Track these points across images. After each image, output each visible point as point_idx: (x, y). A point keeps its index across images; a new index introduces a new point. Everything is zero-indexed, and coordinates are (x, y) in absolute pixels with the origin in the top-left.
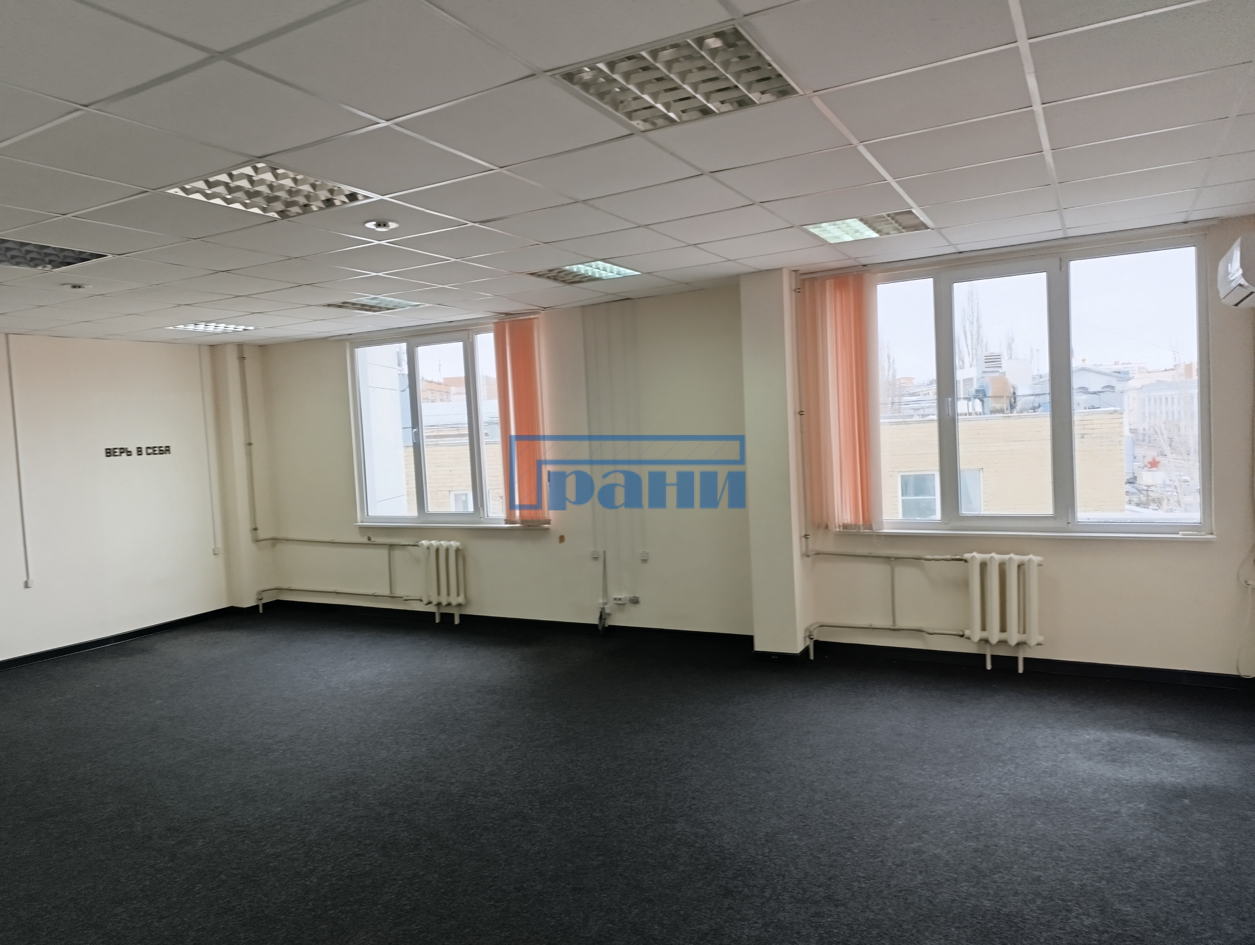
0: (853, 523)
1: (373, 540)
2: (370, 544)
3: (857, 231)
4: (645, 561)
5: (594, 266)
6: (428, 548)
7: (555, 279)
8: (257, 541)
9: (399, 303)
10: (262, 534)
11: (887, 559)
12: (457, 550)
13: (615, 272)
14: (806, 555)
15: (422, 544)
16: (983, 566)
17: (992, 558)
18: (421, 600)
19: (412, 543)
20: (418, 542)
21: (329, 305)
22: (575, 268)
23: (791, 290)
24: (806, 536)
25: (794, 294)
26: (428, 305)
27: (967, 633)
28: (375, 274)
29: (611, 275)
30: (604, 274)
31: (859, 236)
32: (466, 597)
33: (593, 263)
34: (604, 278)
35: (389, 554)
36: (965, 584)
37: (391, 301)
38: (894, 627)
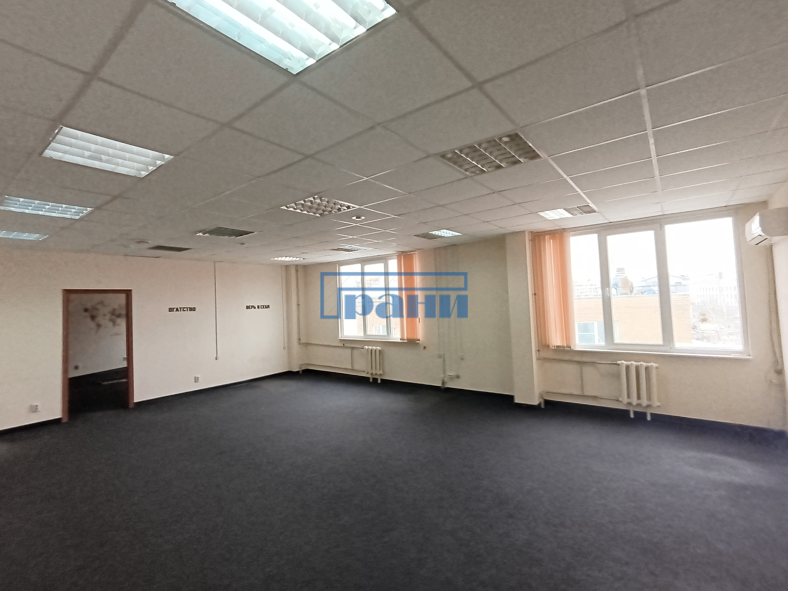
0: (561, 345)
1: (345, 345)
2: (344, 347)
3: (562, 214)
5: (442, 232)
6: (368, 350)
7: (424, 237)
8: (300, 344)
9: (360, 248)
10: (303, 341)
11: (579, 362)
12: (380, 351)
13: (451, 234)
14: (538, 359)
15: (365, 348)
16: (628, 367)
17: (632, 364)
18: (364, 372)
19: (361, 347)
20: (363, 347)
21: (333, 250)
22: (434, 233)
23: (529, 240)
24: (538, 351)
25: (531, 242)
26: (371, 249)
27: (620, 399)
28: (352, 237)
29: (449, 235)
30: (446, 235)
31: (562, 216)
32: (383, 371)
33: (442, 231)
34: (446, 236)
35: (352, 352)
36: (618, 376)
37: (357, 248)
38: (583, 395)
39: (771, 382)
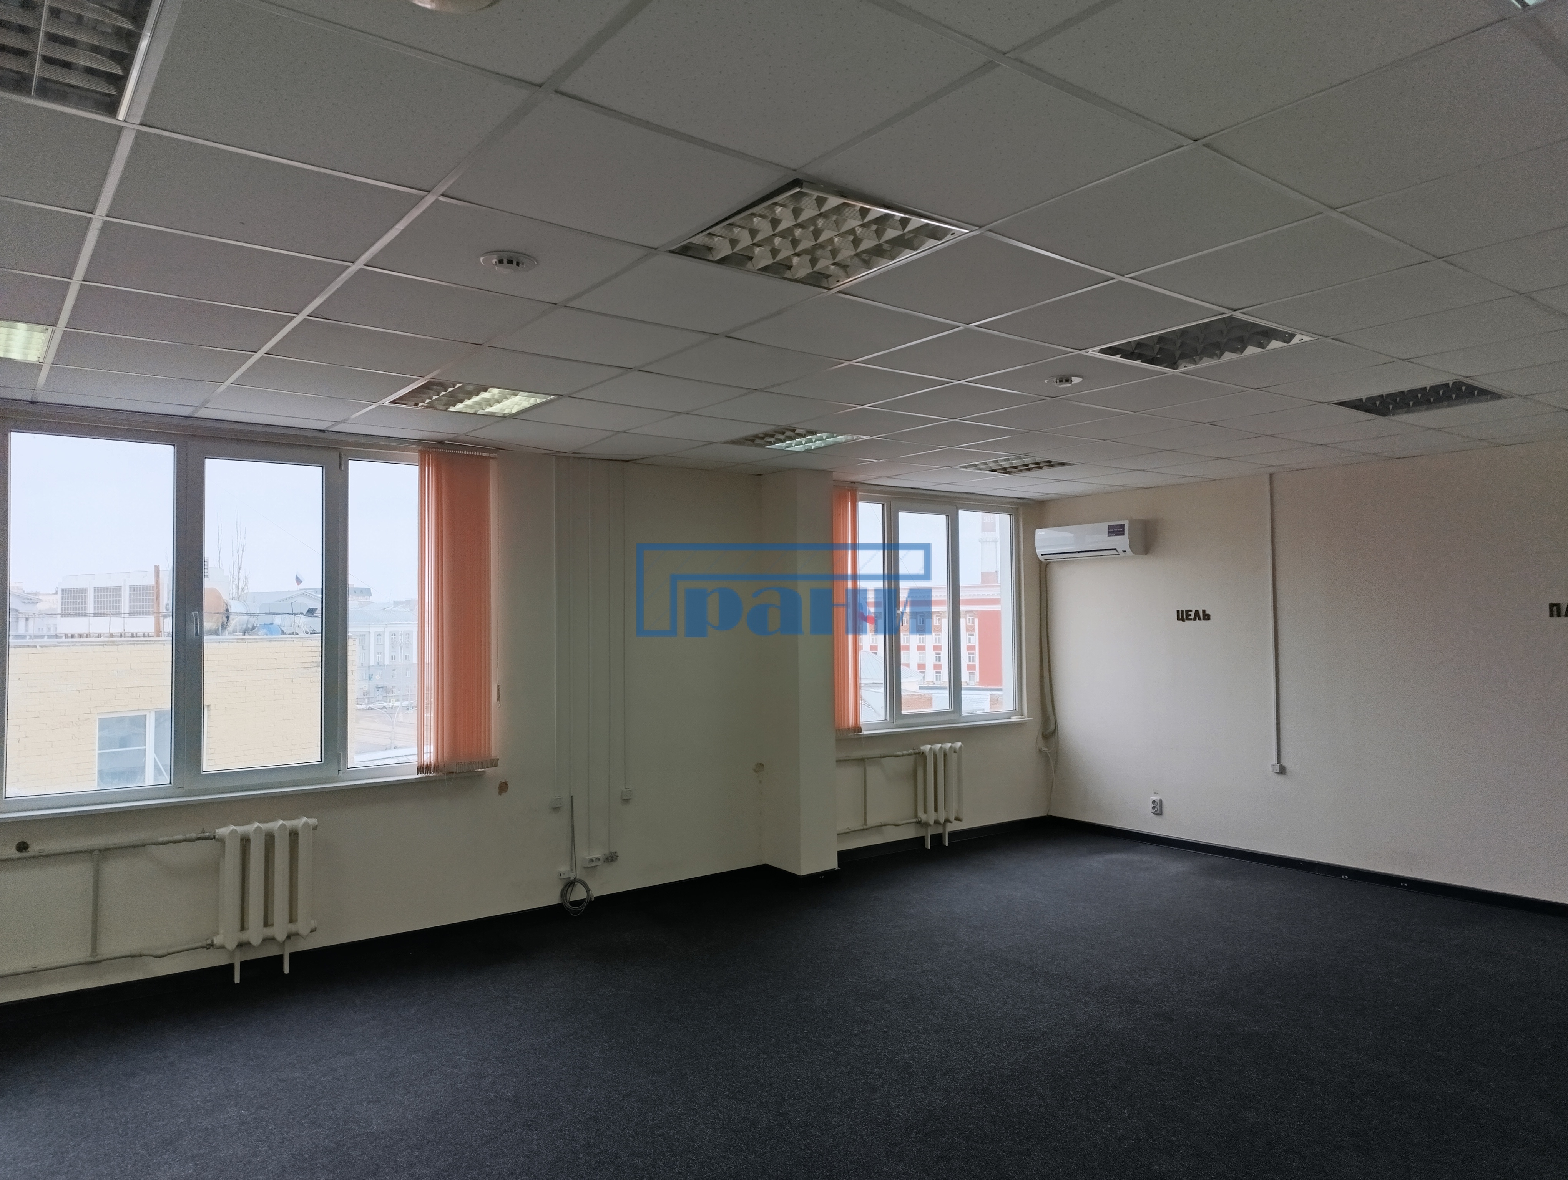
4: (626, 801)
11: (862, 761)
16: (934, 755)
35: (97, 872)
38: (865, 827)
39: (1040, 751)
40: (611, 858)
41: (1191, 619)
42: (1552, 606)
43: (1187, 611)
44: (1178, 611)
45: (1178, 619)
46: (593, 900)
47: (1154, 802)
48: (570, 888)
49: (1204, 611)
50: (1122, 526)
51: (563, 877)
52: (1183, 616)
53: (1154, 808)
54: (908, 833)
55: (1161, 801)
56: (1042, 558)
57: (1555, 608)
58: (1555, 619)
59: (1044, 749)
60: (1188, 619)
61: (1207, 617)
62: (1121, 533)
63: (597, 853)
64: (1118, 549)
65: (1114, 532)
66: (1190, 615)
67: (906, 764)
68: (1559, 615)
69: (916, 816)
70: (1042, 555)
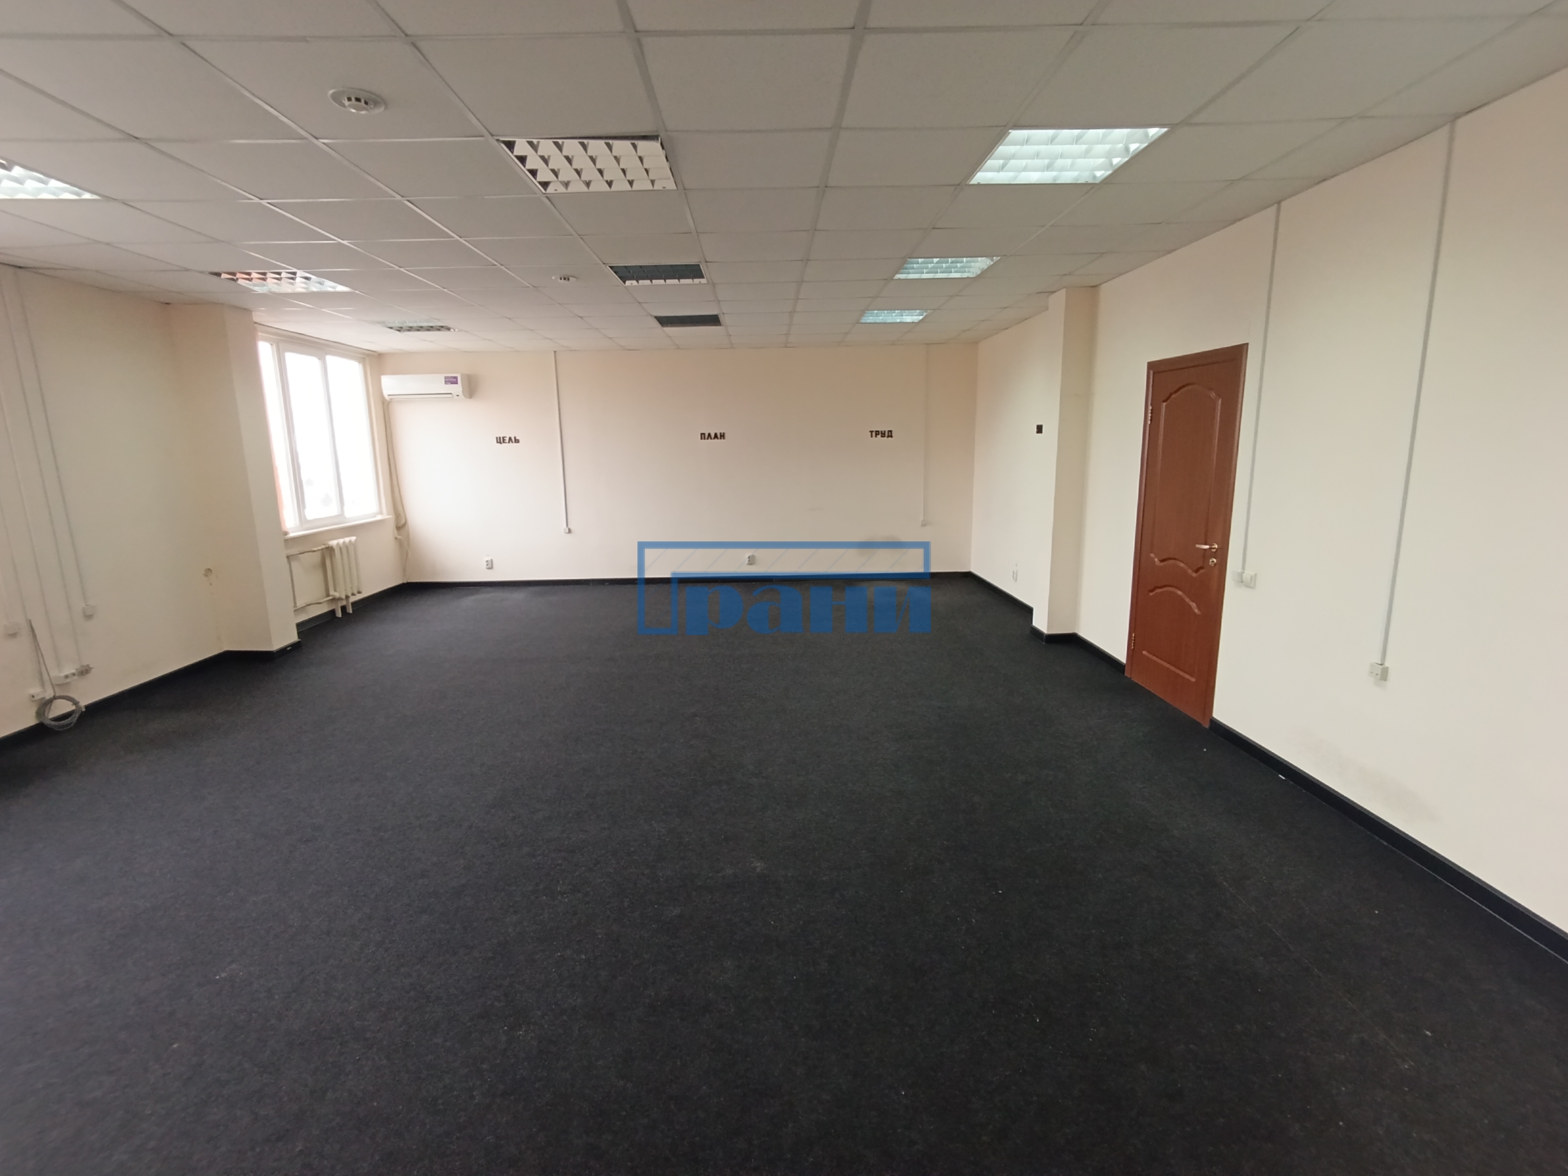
4: (89, 617)
38: (296, 608)
39: (396, 538)
40: (84, 671)
41: (506, 443)
42: (702, 434)
43: (503, 438)
44: (497, 438)
45: (497, 442)
46: (84, 710)
47: (487, 561)
48: (48, 707)
49: (515, 438)
50: (456, 378)
51: (36, 698)
52: (501, 440)
53: (487, 565)
54: (323, 609)
55: (492, 560)
56: (387, 398)
57: (703, 435)
58: (703, 441)
59: (398, 537)
60: (504, 442)
61: (517, 441)
62: (456, 383)
63: (69, 670)
64: (453, 394)
65: (449, 381)
66: (505, 440)
67: (316, 558)
68: (705, 439)
69: (328, 595)
70: (389, 395)
